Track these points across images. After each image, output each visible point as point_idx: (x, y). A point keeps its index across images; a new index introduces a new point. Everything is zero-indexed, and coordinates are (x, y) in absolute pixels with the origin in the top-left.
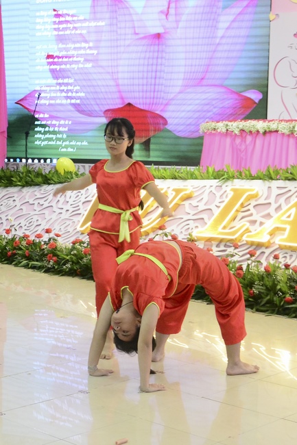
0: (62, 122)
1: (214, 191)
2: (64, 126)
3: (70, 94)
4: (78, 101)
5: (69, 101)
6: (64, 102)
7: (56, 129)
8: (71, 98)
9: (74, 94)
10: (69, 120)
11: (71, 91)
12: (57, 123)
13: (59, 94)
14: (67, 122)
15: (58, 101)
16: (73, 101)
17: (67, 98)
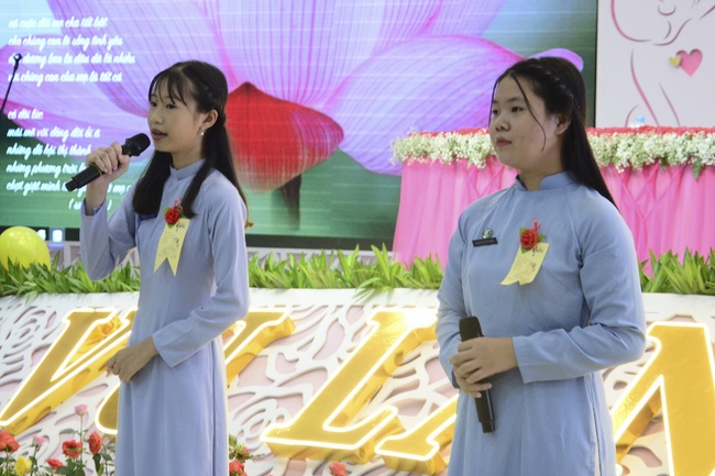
0: (77, 133)
1: (343, 321)
2: (82, 142)
3: (97, 59)
4: (118, 78)
5: (94, 77)
6: (83, 78)
7: (62, 151)
8: (99, 68)
9: (108, 59)
10: (95, 127)
11: (101, 50)
12: (64, 134)
13: (68, 59)
14: (89, 134)
15: (67, 77)
16: (106, 77)
17: (90, 68)
